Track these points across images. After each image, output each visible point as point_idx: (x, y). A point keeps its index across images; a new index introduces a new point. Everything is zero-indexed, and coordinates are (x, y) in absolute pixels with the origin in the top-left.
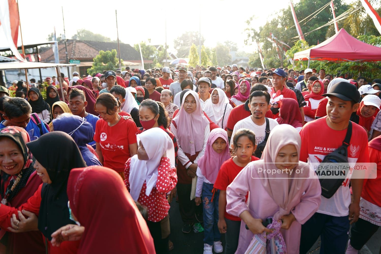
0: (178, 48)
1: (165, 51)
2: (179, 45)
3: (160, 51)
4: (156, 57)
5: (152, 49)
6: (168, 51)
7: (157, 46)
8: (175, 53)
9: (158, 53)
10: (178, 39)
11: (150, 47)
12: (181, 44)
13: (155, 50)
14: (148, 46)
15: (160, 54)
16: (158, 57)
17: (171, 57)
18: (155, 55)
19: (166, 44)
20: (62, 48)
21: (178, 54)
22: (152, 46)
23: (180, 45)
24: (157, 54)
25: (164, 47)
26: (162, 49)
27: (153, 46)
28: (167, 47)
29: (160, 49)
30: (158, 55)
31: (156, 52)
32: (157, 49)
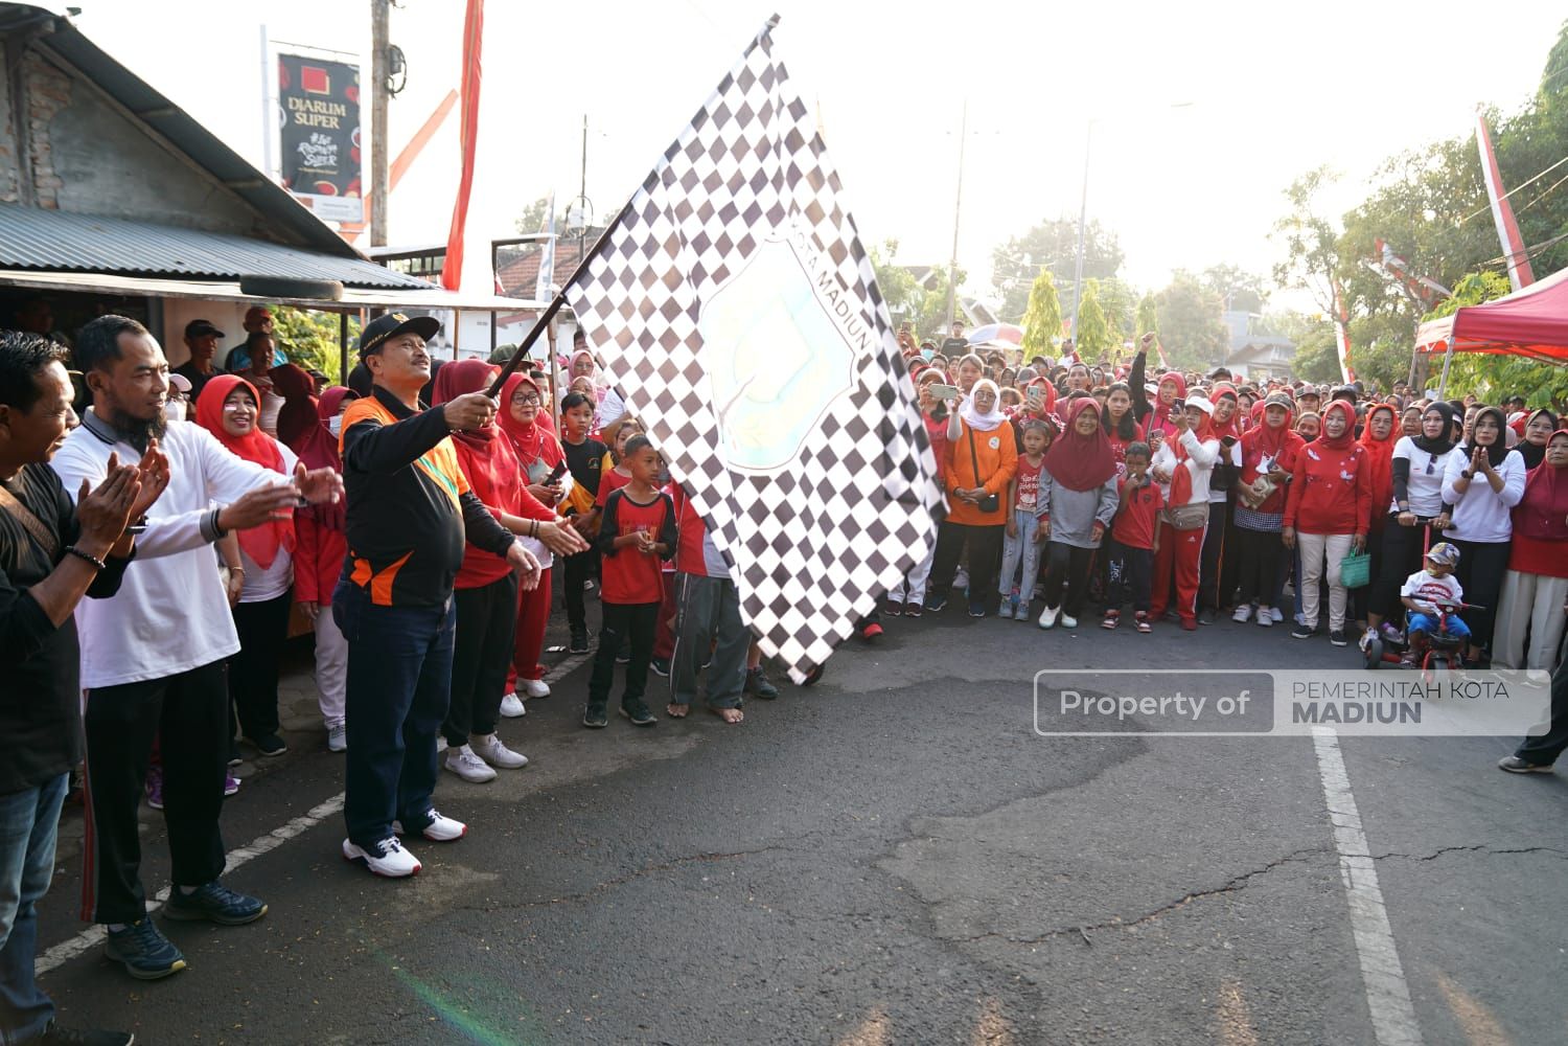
0: (1009, 283)
1: (949, 291)
2: (1011, 272)
3: (930, 293)
4: (914, 313)
5: (899, 283)
6: (961, 292)
7: (918, 272)
8: (995, 304)
9: (920, 298)
10: (1010, 246)
11: (890, 271)
12: (1024, 268)
13: (912, 287)
14: (884, 267)
15: (927, 303)
16: (918, 314)
17: (972, 317)
18: (908, 304)
19: (954, 264)
20: (568, 257)
21: (1005, 309)
22: (897, 270)
23: (1019, 274)
24: (916, 300)
25: (947, 279)
26: (938, 283)
27: (905, 268)
28: (959, 278)
29: (931, 285)
30: (919, 306)
31: (915, 295)
32: (920, 284)
